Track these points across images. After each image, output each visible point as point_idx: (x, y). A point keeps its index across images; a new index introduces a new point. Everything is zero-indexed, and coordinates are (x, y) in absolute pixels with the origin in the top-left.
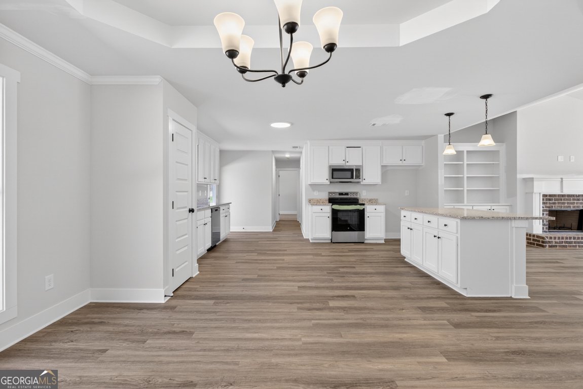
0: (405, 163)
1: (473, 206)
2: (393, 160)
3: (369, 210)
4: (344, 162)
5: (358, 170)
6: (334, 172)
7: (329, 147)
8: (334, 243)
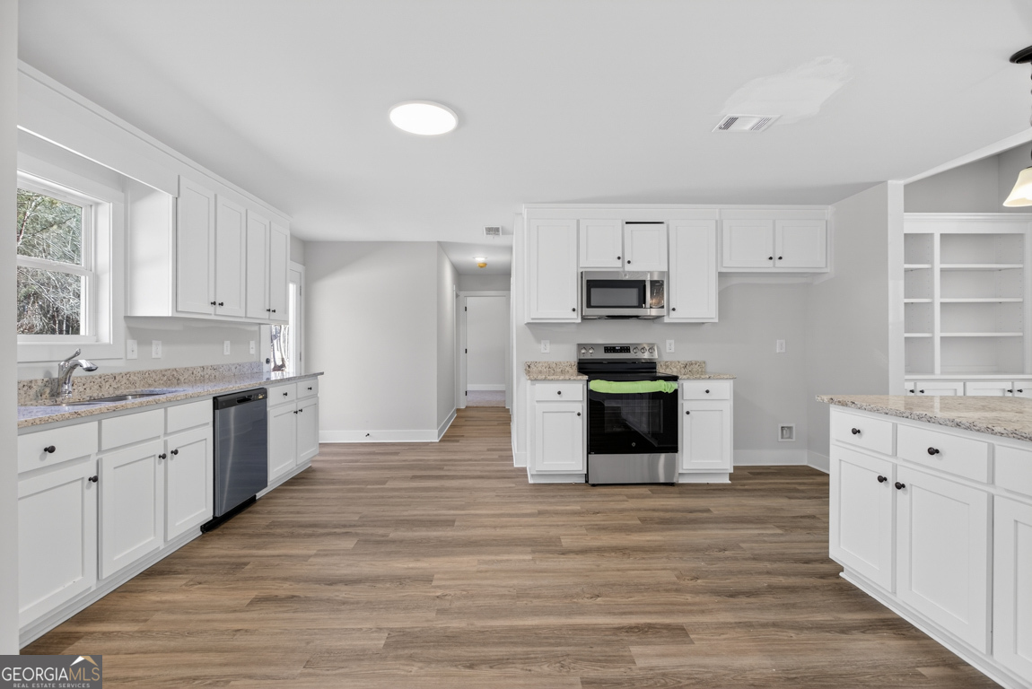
0: (780, 266)
1: (965, 382)
2: (748, 257)
3: (691, 394)
4: (619, 263)
5: (658, 286)
6: (592, 290)
7: (578, 221)
8: (594, 485)
